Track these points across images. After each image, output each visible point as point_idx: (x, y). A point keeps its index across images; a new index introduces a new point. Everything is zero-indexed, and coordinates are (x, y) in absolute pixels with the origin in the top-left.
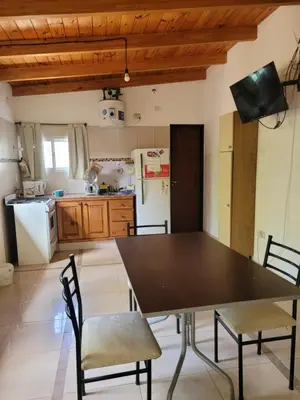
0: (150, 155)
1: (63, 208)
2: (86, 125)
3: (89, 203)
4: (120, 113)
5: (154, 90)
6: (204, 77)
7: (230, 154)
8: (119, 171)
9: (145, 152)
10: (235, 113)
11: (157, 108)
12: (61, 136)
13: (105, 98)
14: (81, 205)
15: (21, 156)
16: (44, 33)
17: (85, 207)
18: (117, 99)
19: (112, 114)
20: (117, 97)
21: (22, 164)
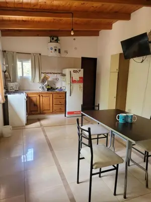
0: (74, 72)
1: (30, 97)
2: (40, 54)
3: (43, 95)
4: (59, 50)
5: (74, 39)
6: (98, 35)
7: (117, 73)
8: (56, 79)
9: (72, 70)
10: (120, 54)
11: (76, 48)
12: (27, 59)
13: (51, 42)
14: (39, 96)
15: (5, 69)
16: (34, 6)
17: (41, 97)
18: (57, 42)
19: (56, 50)
20: (57, 41)
21: (7, 73)
